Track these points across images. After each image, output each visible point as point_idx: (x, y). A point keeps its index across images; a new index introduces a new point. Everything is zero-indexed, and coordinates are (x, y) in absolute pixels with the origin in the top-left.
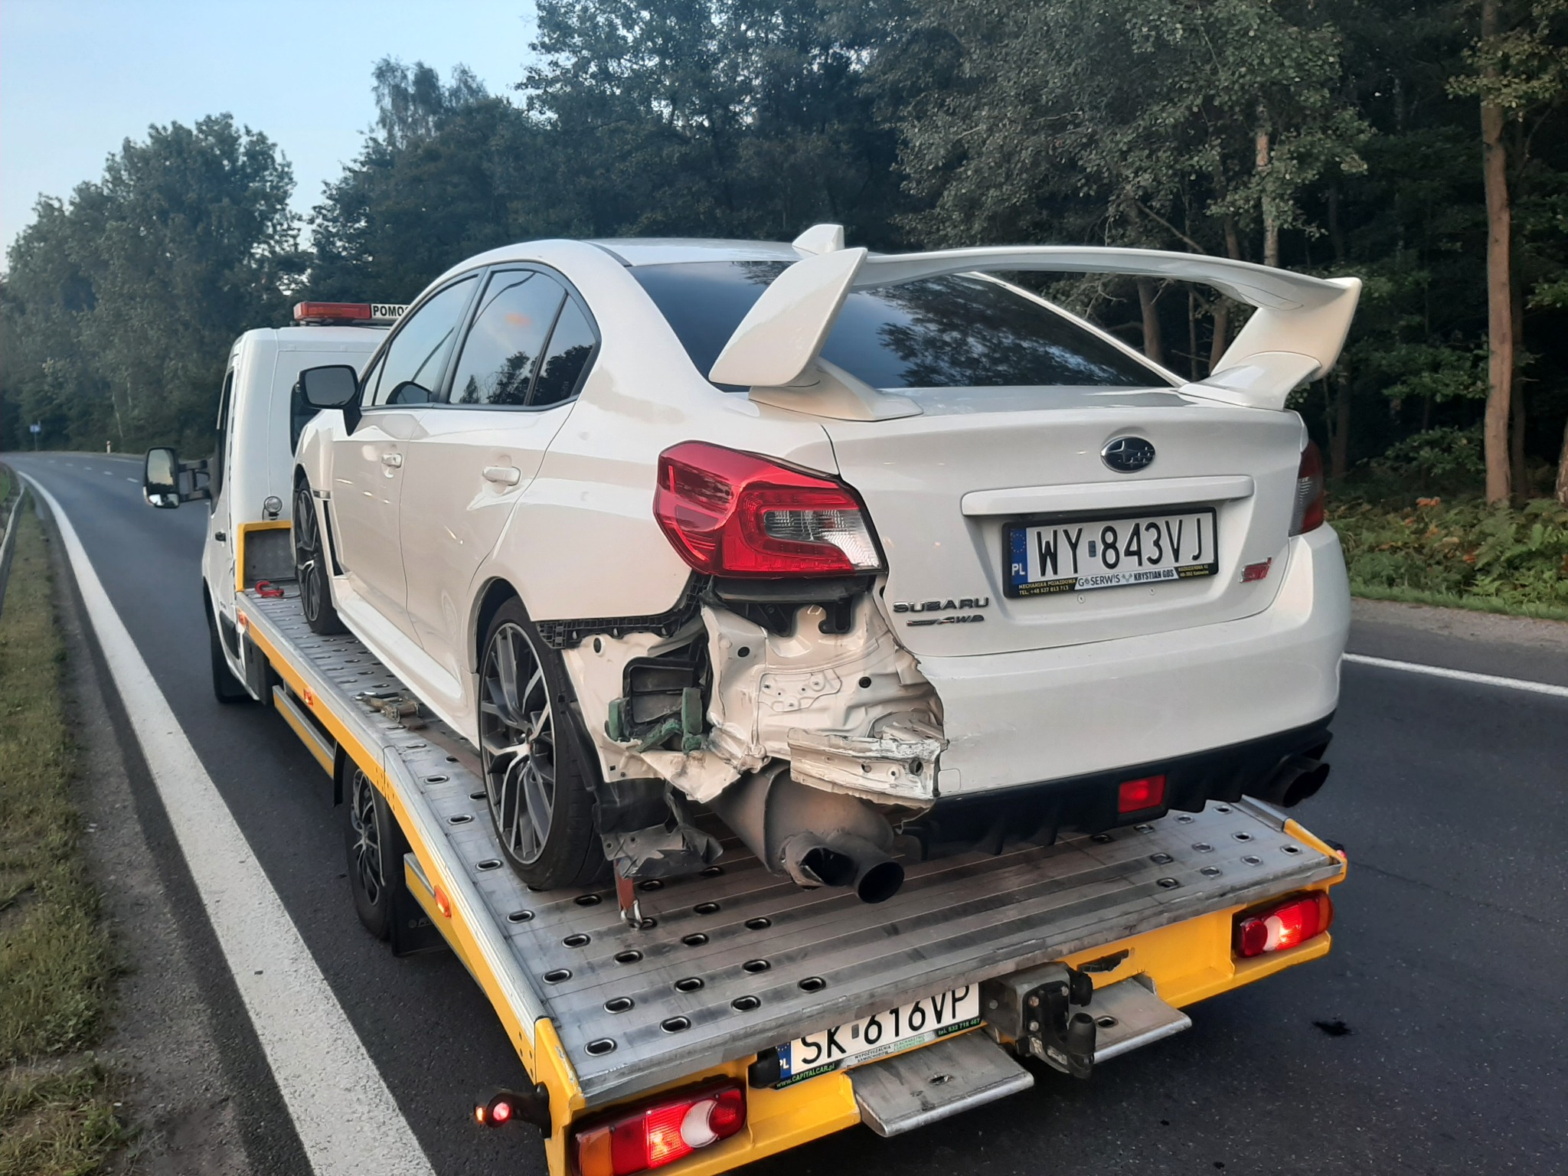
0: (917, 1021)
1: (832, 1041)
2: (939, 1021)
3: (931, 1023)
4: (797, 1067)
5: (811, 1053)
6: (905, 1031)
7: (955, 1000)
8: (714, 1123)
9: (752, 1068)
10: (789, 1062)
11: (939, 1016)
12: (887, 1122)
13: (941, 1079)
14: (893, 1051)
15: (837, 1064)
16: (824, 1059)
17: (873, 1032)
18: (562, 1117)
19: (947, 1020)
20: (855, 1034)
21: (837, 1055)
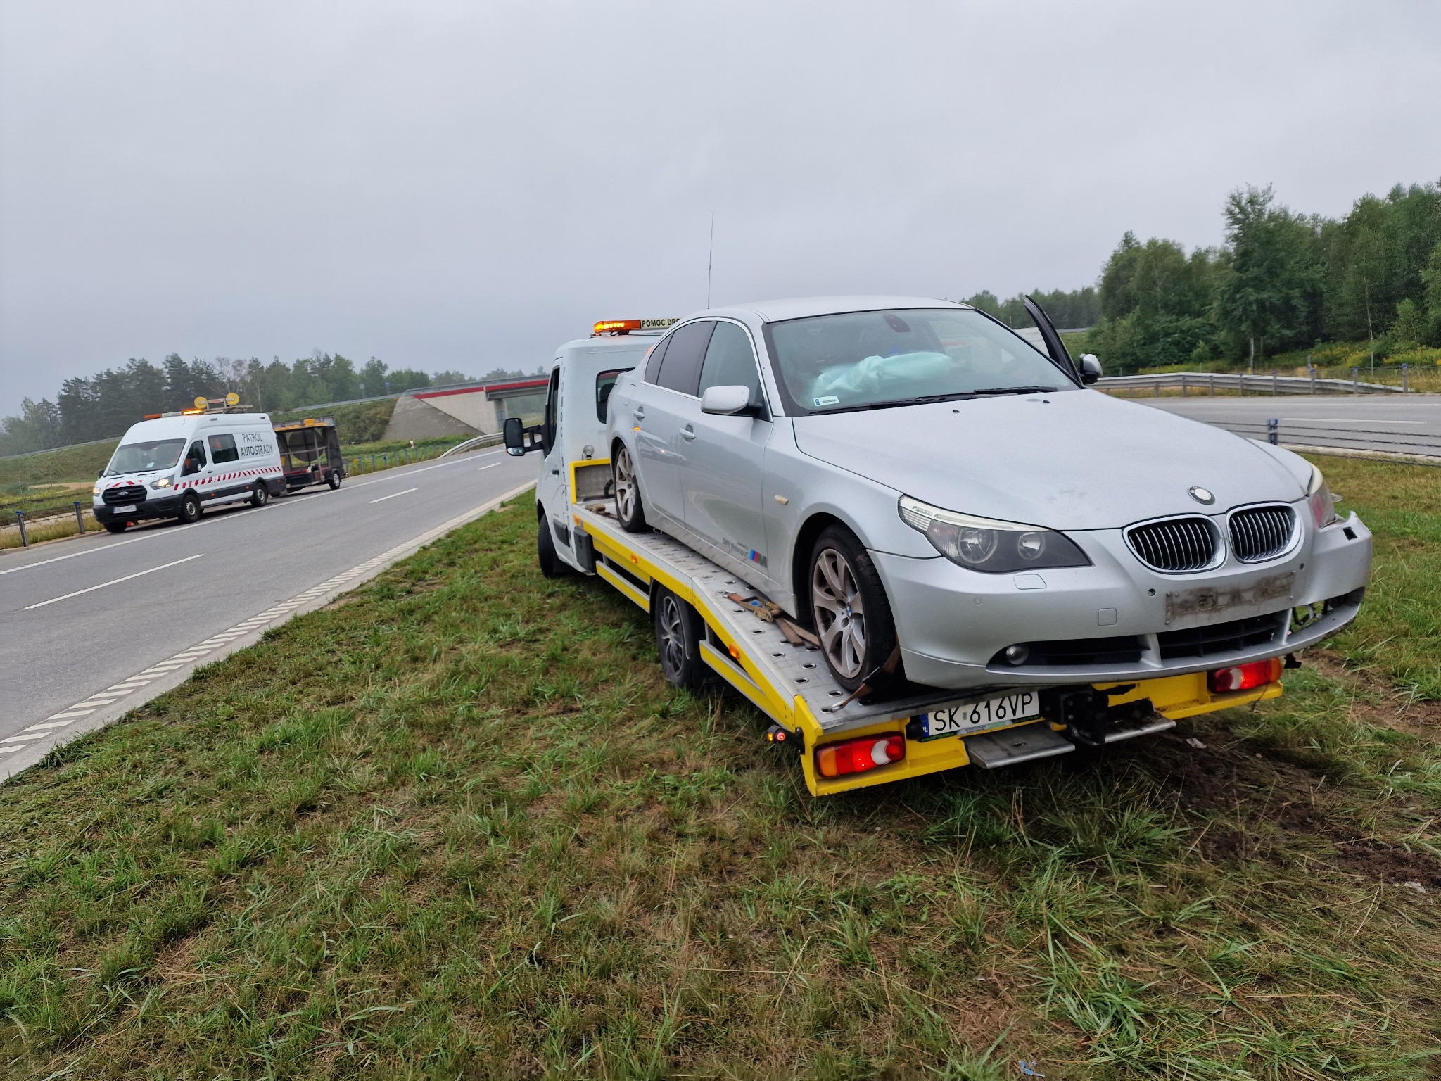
0: (1001, 712)
1: (951, 720)
2: (1014, 715)
3: (1010, 716)
4: (932, 732)
5: (941, 725)
6: (994, 719)
7: (1024, 704)
8: (888, 753)
9: (908, 727)
10: (928, 729)
11: (1014, 711)
12: (989, 761)
13: (1019, 745)
14: (987, 730)
15: (955, 733)
16: (947, 729)
17: (975, 717)
18: (810, 740)
19: (1019, 715)
20: (965, 715)
21: (954, 728)
